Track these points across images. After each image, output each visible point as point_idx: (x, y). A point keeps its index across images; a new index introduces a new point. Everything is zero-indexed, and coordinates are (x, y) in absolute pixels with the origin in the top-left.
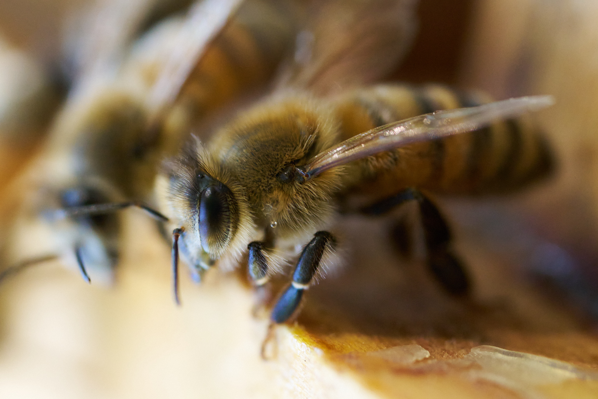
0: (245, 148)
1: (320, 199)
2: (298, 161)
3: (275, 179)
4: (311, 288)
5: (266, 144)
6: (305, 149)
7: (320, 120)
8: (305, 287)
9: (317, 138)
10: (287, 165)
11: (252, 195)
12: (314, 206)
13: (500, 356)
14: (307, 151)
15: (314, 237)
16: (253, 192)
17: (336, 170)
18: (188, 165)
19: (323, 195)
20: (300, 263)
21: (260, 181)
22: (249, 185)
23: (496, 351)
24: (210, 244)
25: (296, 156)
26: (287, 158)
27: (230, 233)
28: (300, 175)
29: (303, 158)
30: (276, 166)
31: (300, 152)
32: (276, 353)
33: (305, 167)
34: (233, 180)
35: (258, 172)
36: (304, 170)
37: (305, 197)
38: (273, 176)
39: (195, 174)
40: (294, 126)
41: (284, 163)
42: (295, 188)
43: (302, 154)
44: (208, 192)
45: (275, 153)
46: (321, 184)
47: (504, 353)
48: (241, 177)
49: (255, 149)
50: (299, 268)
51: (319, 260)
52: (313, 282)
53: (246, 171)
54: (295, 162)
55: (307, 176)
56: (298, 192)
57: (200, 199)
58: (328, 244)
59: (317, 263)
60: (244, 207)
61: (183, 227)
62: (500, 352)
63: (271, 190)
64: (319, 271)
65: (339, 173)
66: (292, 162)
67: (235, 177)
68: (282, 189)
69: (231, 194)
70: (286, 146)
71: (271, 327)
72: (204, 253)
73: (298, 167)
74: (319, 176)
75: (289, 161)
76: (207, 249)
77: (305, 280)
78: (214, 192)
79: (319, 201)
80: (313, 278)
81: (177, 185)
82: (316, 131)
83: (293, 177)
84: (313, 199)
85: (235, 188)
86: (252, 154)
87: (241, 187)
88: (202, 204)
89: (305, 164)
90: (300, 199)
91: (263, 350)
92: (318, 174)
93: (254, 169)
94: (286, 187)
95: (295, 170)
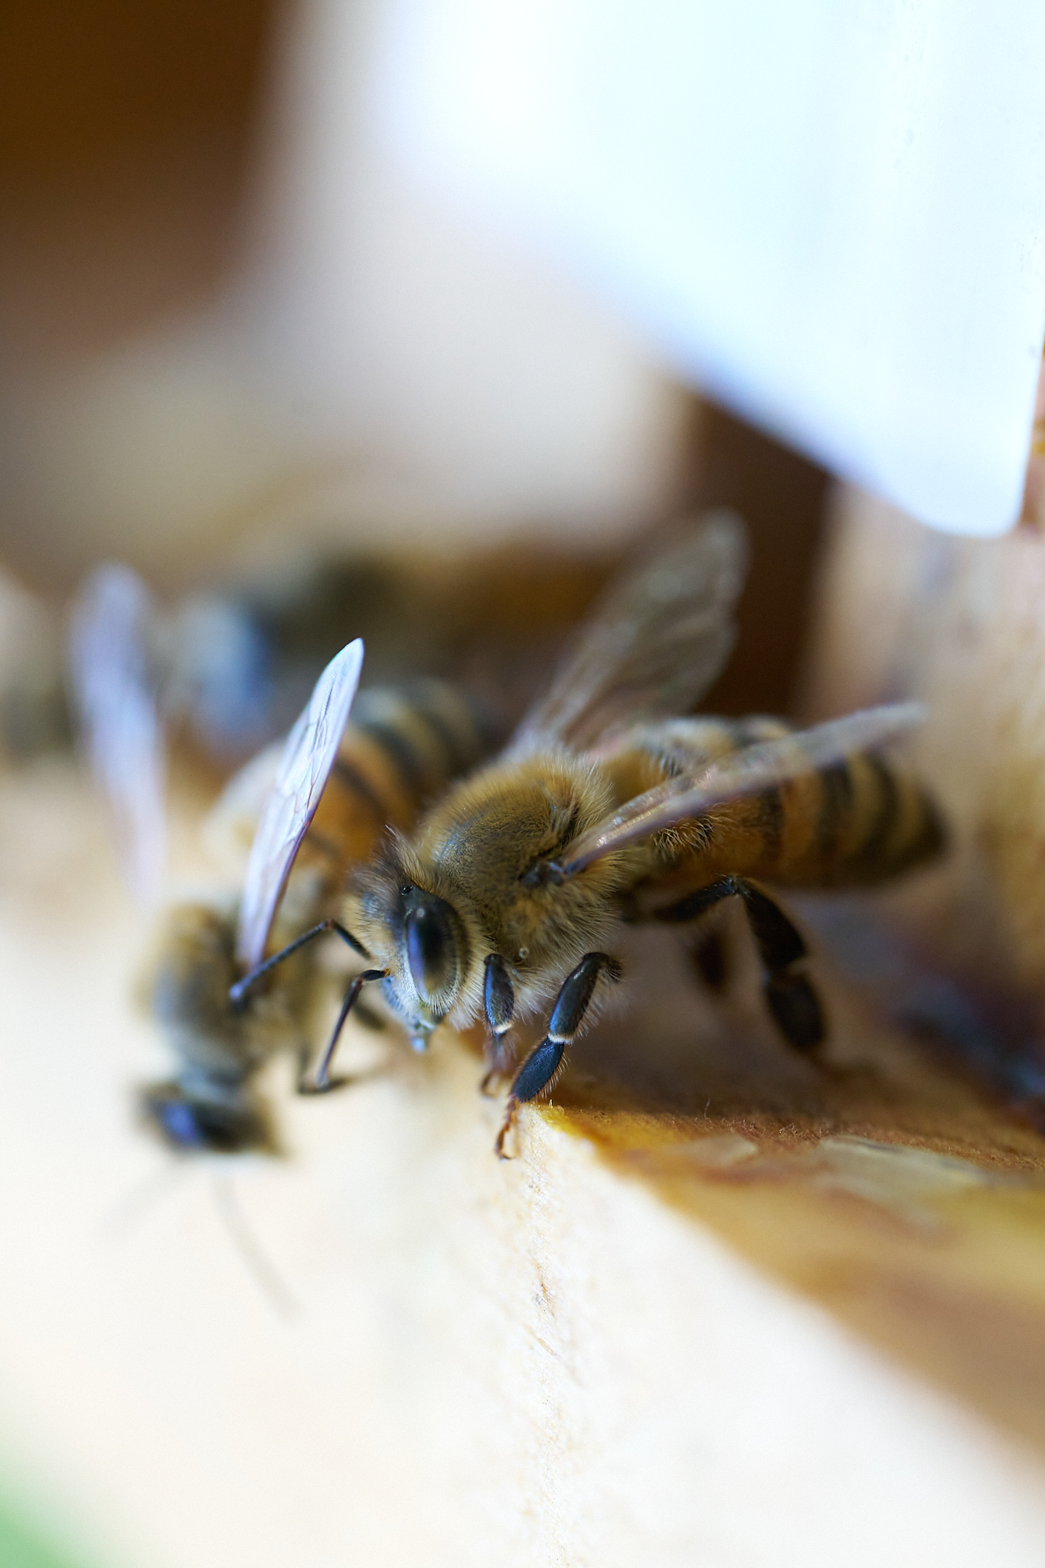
0: (468, 840)
1: (590, 905)
2: (550, 851)
3: (516, 883)
4: (577, 1042)
5: (498, 831)
6: (559, 833)
7: (577, 784)
8: (568, 1041)
9: (576, 811)
10: (533, 860)
11: (486, 911)
12: (581, 916)
13: (863, 1151)
14: (562, 835)
15: (581, 961)
16: (486, 906)
17: (609, 859)
18: (384, 874)
19: (593, 898)
20: (560, 1002)
21: (495, 888)
22: (480, 897)
23: (858, 1143)
24: (430, 991)
25: (546, 845)
26: (532, 849)
27: (458, 972)
28: (556, 873)
29: (557, 846)
30: (517, 861)
31: (551, 837)
32: (518, 1150)
33: (560, 859)
34: (453, 892)
35: (491, 875)
36: (560, 864)
37: (566, 904)
38: (513, 878)
39: (397, 887)
40: (539, 797)
41: (528, 858)
42: (550, 893)
43: (555, 841)
44: (421, 913)
45: (513, 843)
46: (588, 883)
47: (870, 1146)
48: (466, 885)
49: (482, 841)
50: (558, 1010)
51: (590, 997)
52: (579, 1032)
53: (472, 875)
54: (544, 854)
55: (566, 872)
56: (555, 899)
57: (407, 925)
58: (602, 973)
59: (585, 1002)
60: (475, 930)
61: (388, 970)
62: (864, 1144)
63: (513, 901)
64: (588, 1014)
65: (615, 862)
66: (540, 855)
67: (458, 887)
68: (530, 897)
69: (455, 913)
70: (530, 831)
71: (512, 1107)
72: (423, 1005)
73: (550, 860)
74: (584, 870)
75: (536, 854)
76: (426, 999)
77: (568, 1029)
78: (429, 913)
79: (589, 909)
80: (580, 1025)
81: (373, 908)
82: (573, 804)
83: (544, 877)
84: (580, 906)
85: (461, 903)
86: (478, 847)
87: (467, 901)
88: (412, 932)
89: (560, 855)
90: (559, 909)
91: (500, 1142)
92: (583, 869)
93: (484, 872)
94: (536, 893)
95: (547, 866)
